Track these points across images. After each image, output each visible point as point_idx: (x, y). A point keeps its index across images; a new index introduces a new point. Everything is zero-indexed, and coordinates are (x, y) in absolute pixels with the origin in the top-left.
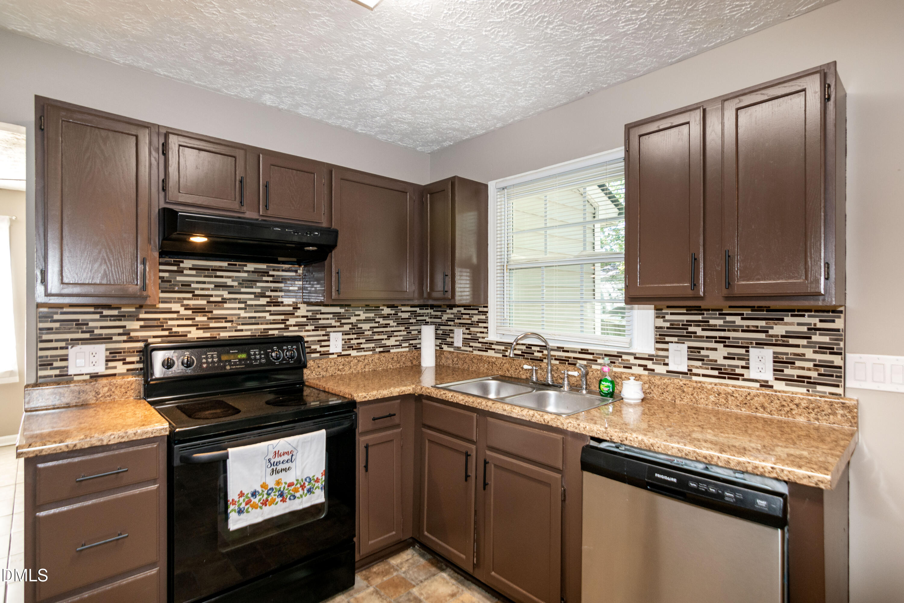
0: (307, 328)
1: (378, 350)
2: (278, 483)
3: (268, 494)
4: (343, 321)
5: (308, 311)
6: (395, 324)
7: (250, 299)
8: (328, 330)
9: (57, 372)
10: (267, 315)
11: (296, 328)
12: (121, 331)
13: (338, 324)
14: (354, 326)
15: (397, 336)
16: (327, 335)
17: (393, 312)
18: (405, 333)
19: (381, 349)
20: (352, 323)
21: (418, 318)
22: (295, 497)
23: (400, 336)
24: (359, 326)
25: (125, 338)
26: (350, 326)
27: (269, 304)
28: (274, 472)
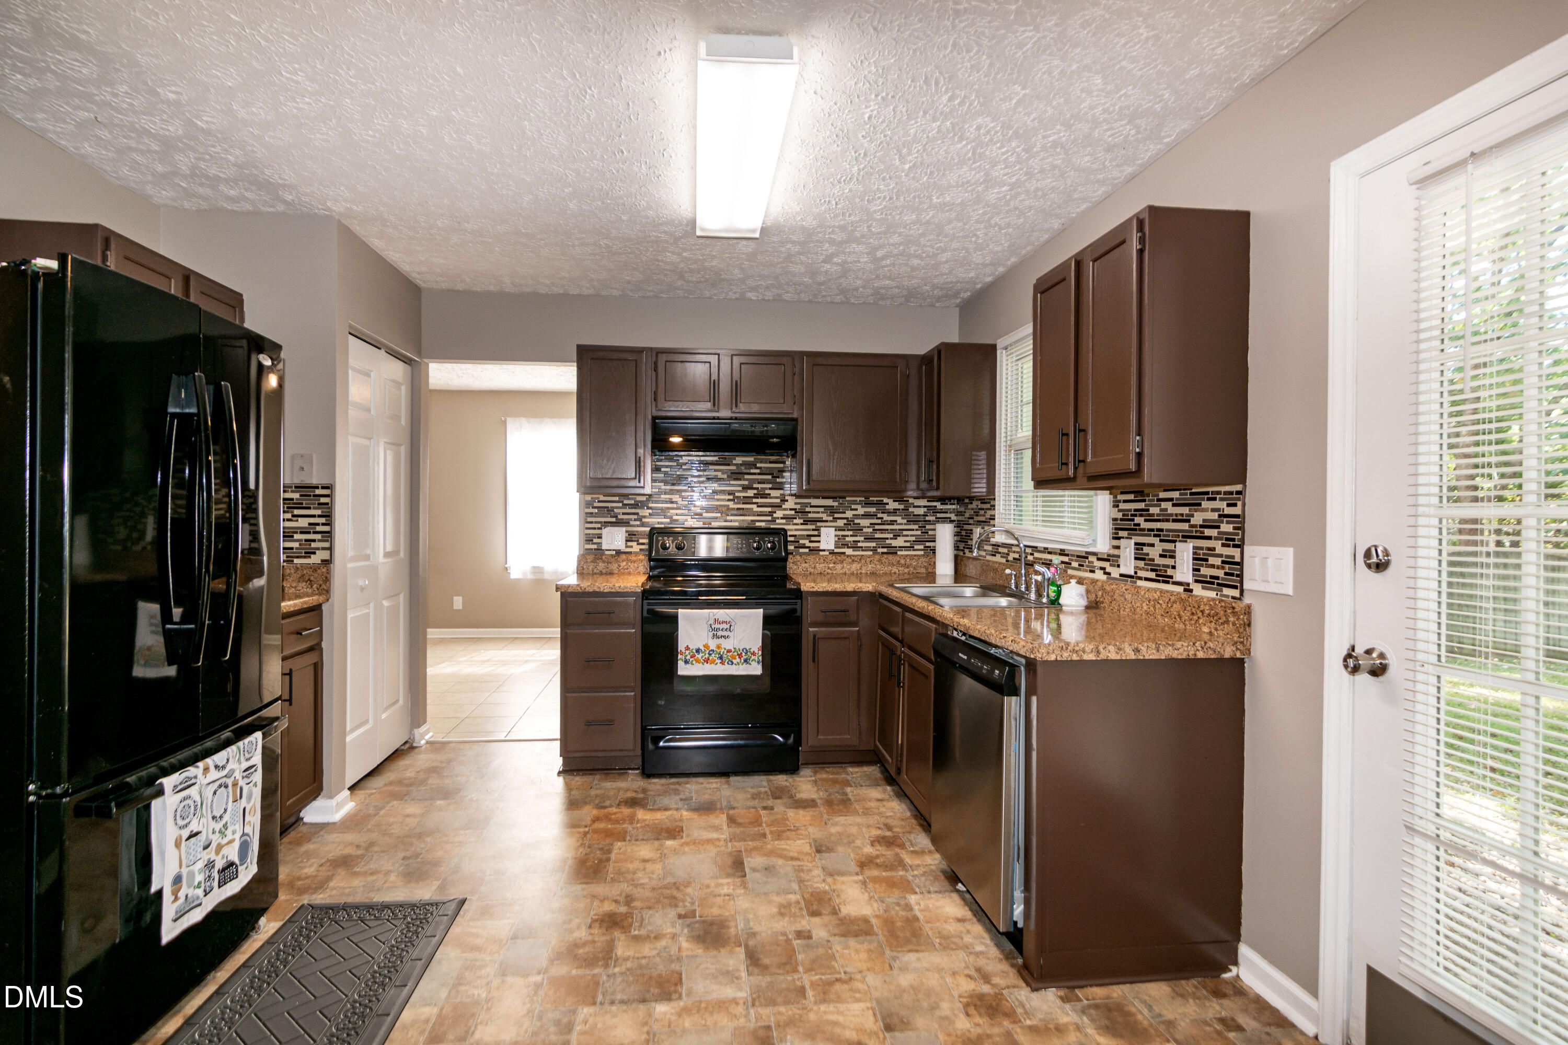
0: (795, 521)
1: (880, 550)
2: (719, 647)
3: (710, 655)
4: (836, 515)
5: (796, 504)
6: (905, 521)
7: (739, 491)
8: (819, 524)
9: (595, 547)
10: (754, 507)
11: (784, 521)
12: (636, 517)
13: (831, 518)
14: (849, 522)
15: (907, 536)
16: (818, 529)
17: (902, 507)
18: (919, 533)
19: (885, 550)
20: (847, 518)
21: (939, 515)
22: (732, 663)
23: (912, 536)
24: (856, 521)
25: (638, 523)
26: (845, 521)
27: (756, 496)
28: (715, 636)
